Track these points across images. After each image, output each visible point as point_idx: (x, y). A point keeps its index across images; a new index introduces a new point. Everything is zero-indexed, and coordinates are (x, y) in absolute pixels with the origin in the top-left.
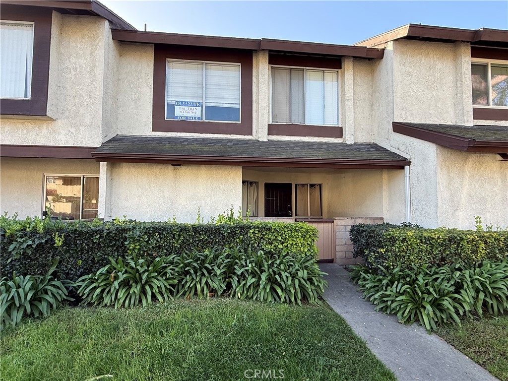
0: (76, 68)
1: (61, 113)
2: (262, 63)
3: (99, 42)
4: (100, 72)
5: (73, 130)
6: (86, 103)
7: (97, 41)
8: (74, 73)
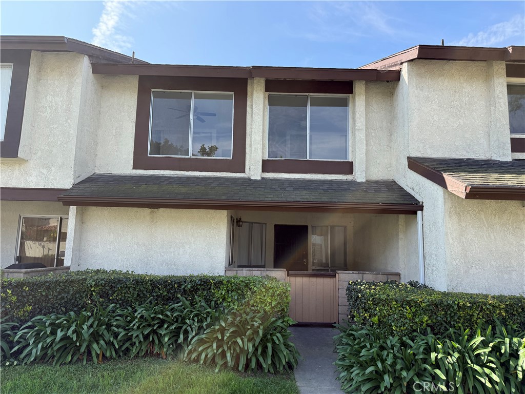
0: (52, 106)
1: (34, 154)
2: (256, 91)
3: (77, 78)
4: (76, 109)
5: (44, 171)
6: (59, 143)
7: (75, 78)
8: (49, 111)
